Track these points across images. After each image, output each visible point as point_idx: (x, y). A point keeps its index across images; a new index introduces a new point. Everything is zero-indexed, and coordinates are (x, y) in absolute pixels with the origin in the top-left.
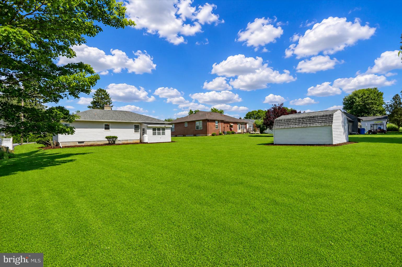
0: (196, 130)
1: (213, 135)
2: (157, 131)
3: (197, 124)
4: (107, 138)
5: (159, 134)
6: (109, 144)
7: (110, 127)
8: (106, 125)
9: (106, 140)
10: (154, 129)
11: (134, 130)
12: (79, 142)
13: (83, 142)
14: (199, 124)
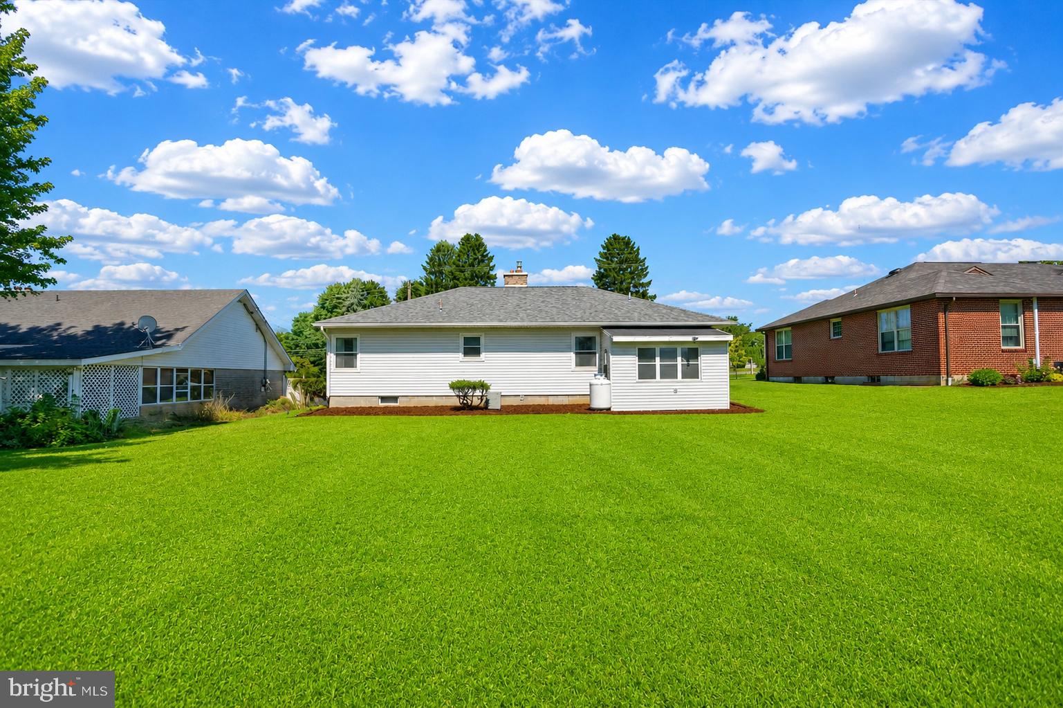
0: (878, 355)
1: (975, 383)
2: (658, 359)
3: (887, 323)
4: (453, 386)
5: (669, 373)
6: (456, 410)
7: (482, 347)
8: (467, 340)
9: (451, 393)
10: (645, 353)
11: (573, 355)
12: (383, 399)
13: (395, 399)
14: (898, 324)
